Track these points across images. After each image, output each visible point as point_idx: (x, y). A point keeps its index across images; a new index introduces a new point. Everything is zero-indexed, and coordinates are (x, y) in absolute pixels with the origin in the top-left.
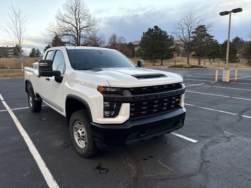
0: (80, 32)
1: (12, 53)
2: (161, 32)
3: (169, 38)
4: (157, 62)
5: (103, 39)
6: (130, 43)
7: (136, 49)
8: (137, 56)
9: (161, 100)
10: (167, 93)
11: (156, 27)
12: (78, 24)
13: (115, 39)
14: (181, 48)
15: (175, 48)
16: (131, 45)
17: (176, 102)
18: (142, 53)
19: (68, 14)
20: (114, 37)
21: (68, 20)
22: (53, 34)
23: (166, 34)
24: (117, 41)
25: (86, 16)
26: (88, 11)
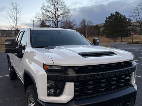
0: (58, 18)
1: (13, 34)
2: (121, 16)
3: (127, 20)
4: (118, 39)
5: (74, 23)
6: (97, 25)
7: (101, 30)
8: (102, 35)
9: (109, 79)
10: (115, 72)
11: (117, 13)
12: (57, 12)
13: (84, 22)
14: (138, 28)
15: (132, 28)
16: (97, 27)
17: (125, 80)
18: (105, 32)
19: (49, 5)
20: (84, 21)
21: (49, 9)
22: (39, 20)
23: (125, 17)
24: (86, 24)
25: (63, 7)
26: (64, 2)
